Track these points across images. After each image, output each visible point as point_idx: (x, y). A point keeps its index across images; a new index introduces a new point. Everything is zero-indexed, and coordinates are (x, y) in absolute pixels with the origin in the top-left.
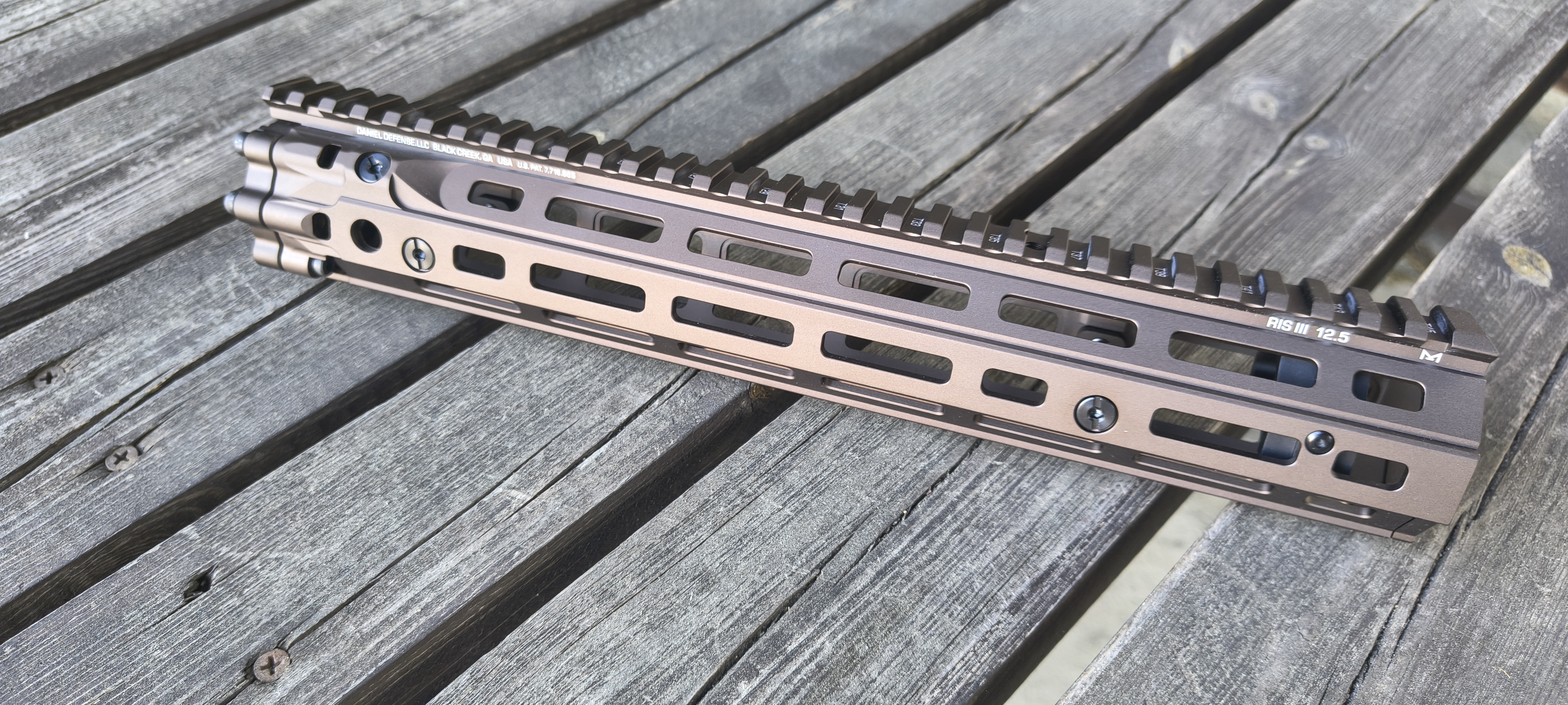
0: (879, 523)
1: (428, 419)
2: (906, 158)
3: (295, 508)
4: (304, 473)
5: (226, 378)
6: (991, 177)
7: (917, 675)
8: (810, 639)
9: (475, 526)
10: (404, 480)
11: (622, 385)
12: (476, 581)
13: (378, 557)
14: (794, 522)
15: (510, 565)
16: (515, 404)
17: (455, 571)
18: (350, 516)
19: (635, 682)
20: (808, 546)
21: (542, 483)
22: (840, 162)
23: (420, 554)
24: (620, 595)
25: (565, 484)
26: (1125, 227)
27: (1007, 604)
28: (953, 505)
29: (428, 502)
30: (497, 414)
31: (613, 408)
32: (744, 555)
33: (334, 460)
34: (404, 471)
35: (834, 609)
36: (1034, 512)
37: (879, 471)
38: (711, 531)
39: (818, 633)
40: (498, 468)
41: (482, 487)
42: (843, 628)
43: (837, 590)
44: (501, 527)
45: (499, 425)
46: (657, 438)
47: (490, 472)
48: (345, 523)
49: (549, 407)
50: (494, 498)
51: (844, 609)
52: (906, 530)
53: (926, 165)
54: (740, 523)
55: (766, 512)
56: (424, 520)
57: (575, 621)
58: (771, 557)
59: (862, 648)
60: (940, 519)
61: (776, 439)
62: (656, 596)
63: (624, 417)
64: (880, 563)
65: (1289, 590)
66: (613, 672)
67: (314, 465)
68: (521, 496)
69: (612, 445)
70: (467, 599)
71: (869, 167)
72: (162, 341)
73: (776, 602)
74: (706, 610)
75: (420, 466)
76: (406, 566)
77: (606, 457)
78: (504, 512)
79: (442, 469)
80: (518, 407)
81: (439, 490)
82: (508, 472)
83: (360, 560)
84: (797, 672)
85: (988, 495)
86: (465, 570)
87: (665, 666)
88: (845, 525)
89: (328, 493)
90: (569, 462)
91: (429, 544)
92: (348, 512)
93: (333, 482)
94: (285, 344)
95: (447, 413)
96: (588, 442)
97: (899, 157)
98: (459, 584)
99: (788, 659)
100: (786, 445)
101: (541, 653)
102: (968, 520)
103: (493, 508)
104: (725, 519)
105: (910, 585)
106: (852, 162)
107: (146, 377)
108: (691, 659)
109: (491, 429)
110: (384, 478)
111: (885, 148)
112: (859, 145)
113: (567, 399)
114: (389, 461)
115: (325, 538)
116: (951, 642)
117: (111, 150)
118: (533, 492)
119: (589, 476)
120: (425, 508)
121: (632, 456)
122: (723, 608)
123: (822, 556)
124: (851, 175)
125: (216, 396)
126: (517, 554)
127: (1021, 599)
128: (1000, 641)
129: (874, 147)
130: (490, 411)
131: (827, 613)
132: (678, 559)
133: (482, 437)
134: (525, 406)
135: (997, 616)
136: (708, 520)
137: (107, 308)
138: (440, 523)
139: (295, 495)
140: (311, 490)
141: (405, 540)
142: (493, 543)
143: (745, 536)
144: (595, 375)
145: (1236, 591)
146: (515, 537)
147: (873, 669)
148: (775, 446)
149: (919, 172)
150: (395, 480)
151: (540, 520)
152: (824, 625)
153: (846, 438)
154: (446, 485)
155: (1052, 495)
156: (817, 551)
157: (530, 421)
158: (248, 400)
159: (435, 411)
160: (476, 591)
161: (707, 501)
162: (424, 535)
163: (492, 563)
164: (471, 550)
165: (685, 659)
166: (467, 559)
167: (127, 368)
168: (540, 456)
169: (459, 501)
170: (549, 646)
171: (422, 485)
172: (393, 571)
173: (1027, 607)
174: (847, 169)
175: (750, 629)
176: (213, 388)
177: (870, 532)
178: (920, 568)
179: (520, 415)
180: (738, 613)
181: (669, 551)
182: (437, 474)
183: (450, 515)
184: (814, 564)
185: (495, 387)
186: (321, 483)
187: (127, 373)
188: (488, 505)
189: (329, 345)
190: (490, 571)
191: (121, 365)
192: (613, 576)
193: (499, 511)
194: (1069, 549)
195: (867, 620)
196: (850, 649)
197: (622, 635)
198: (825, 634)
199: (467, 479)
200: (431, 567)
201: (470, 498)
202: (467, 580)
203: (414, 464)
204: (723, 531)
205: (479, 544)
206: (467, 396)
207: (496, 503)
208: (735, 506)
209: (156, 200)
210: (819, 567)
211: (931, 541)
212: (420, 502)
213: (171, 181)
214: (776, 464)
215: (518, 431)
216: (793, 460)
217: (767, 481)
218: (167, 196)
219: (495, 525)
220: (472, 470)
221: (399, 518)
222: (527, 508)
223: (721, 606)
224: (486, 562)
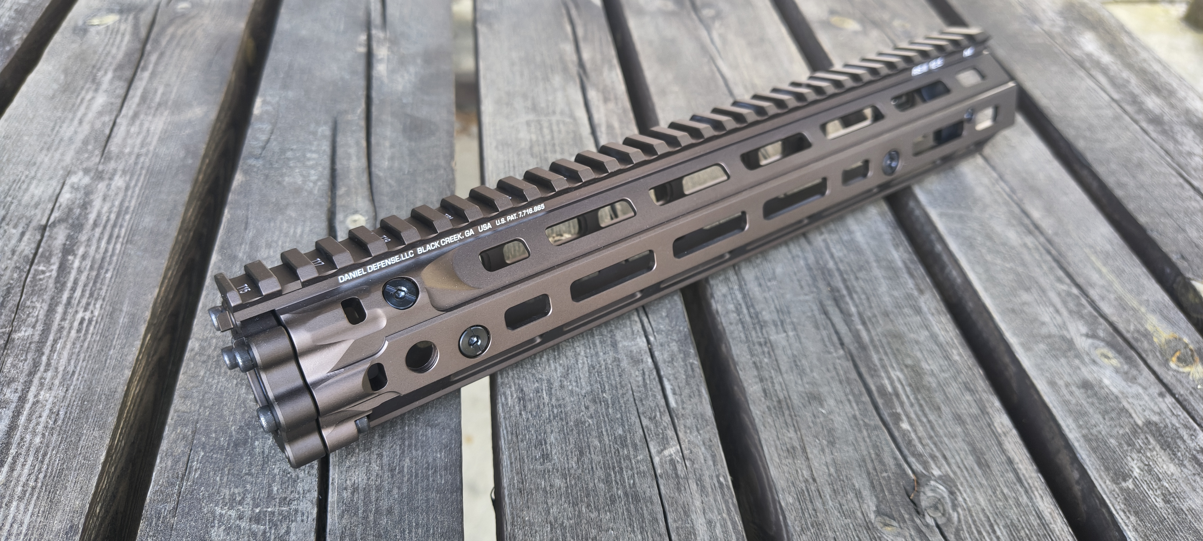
0: (830, 303)
1: (548, 465)
2: (558, 120)
6: (611, 106)
7: (939, 353)
8: (890, 378)
9: (679, 490)
10: (598, 510)
11: (620, 345)
12: (729, 514)
14: (803, 335)
15: (729, 488)
16: (583, 408)
17: (710, 522)
19: (869, 474)
20: (823, 340)
21: (671, 433)
22: (528, 142)
24: (796, 444)
25: (682, 422)
27: (916, 293)
28: (839, 269)
29: (632, 507)
30: (583, 423)
31: (636, 361)
32: (808, 370)
34: (588, 506)
35: (875, 358)
36: (864, 246)
37: (792, 281)
38: (779, 374)
39: (887, 372)
40: (636, 449)
41: (646, 468)
42: (890, 361)
43: (864, 347)
44: (691, 476)
45: (594, 427)
46: (682, 355)
47: (636, 456)
49: (604, 392)
50: (662, 466)
51: (878, 352)
52: (843, 296)
53: (572, 116)
54: (784, 359)
55: (784, 342)
56: (648, 516)
57: (801, 478)
58: (819, 360)
59: (909, 362)
60: (844, 280)
62: (810, 428)
63: (650, 360)
64: (856, 319)
66: (854, 481)
68: (672, 450)
69: (669, 380)
70: (740, 527)
71: (548, 136)
73: (854, 375)
74: (837, 410)
75: (592, 493)
77: (677, 389)
78: (679, 467)
79: (609, 482)
80: (587, 408)
81: (626, 494)
82: (645, 445)
84: (908, 397)
85: (841, 253)
86: (714, 516)
87: (865, 453)
88: (820, 317)
90: (663, 408)
91: (672, 525)
94: (365, 518)
95: (555, 451)
96: (656, 390)
97: (554, 121)
98: (724, 526)
99: (897, 395)
100: (740, 305)
101: (814, 510)
102: (852, 271)
103: (670, 472)
104: (775, 363)
105: (879, 318)
106: (534, 139)
108: (870, 437)
109: (594, 433)
110: (584, 521)
111: (538, 121)
112: (523, 128)
113: (605, 379)
114: (571, 509)
116: (927, 327)
118: (674, 442)
119: (685, 406)
120: (637, 511)
121: (687, 376)
122: (841, 402)
123: (835, 338)
127: (917, 286)
128: (936, 309)
129: (533, 124)
130: (577, 425)
131: (876, 360)
132: (789, 401)
133: (598, 442)
134: (590, 404)
135: (922, 300)
136: (770, 372)
141: (657, 539)
142: (702, 489)
143: (795, 361)
144: (597, 353)
145: (960, 217)
146: (707, 473)
147: (924, 365)
149: (576, 124)
150: (594, 516)
151: (701, 452)
152: (883, 366)
153: (757, 278)
154: (625, 487)
155: (859, 234)
156: (830, 339)
157: (607, 409)
159: (546, 457)
160: (738, 519)
161: (754, 363)
162: (662, 524)
163: (719, 498)
164: (698, 503)
165: (868, 440)
166: (704, 510)
168: (645, 422)
169: (647, 487)
170: (812, 502)
171: (613, 502)
173: (923, 287)
174: (539, 145)
175: (866, 398)
178: (871, 307)
179: (596, 410)
180: (851, 397)
181: (779, 402)
182: (610, 488)
183: (656, 499)
184: (839, 346)
185: (555, 411)
188: (666, 473)
189: (399, 488)
190: (726, 502)
192: (778, 438)
193: (675, 469)
195: (891, 347)
196: (906, 366)
197: (829, 461)
198: (890, 369)
199: (630, 472)
200: (695, 535)
201: (649, 480)
202: (724, 519)
203: (588, 495)
204: (783, 369)
205: (697, 496)
206: (549, 430)
207: (667, 466)
208: (769, 353)
209: (28, 529)
210: (842, 344)
211: (856, 292)
212: (628, 511)
213: (15, 503)
214: (751, 317)
215: (610, 421)
216: (754, 308)
217: (761, 329)
218: (34, 518)
219: (687, 478)
220: (624, 465)
221: (634, 532)
222: (686, 452)
223: (839, 402)
224: (715, 500)
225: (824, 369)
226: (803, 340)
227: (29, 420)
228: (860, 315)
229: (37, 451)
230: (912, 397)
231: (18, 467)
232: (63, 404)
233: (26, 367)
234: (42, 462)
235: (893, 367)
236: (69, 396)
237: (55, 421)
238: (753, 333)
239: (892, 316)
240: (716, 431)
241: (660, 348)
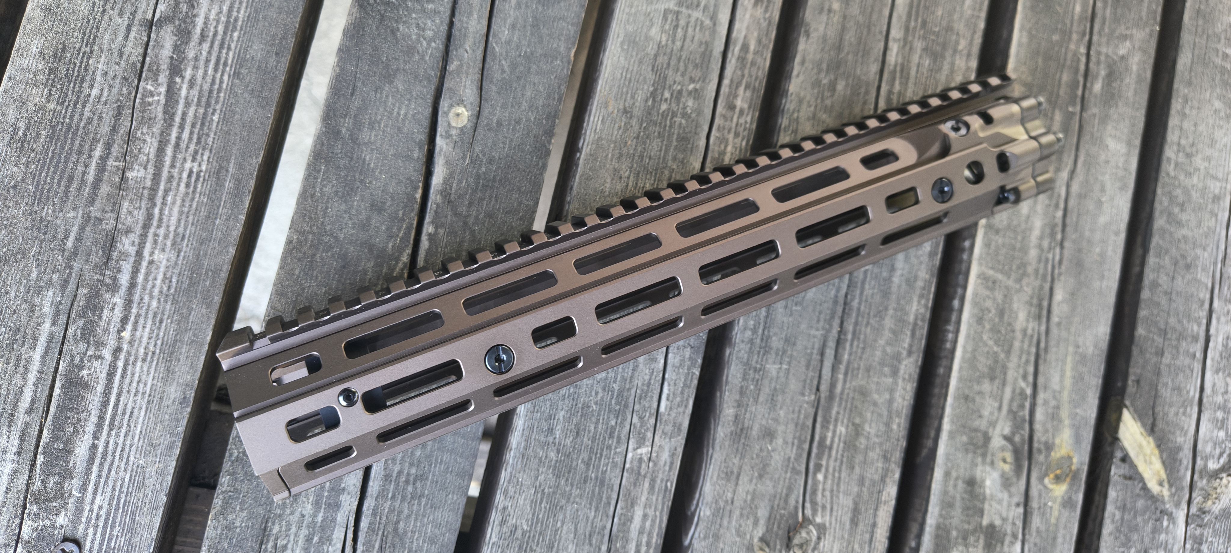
0: (831, 344)
1: (551, 439)
2: (697, 19)
3: (527, 544)
4: (512, 521)
5: (393, 497)
6: (760, 11)
7: (885, 418)
8: (834, 432)
9: (635, 484)
10: (572, 485)
12: (661, 512)
13: (599, 537)
14: (792, 371)
15: (671, 491)
16: (593, 394)
17: (645, 516)
18: (562, 526)
19: (772, 507)
20: (805, 381)
21: (649, 435)
22: (655, 47)
23: (620, 519)
24: (735, 470)
25: (662, 427)
26: (857, 23)
27: (905, 353)
28: (859, 309)
29: (597, 489)
30: (588, 407)
31: (652, 359)
32: (779, 406)
33: (521, 502)
34: (567, 480)
35: (835, 408)
36: (894, 289)
37: (814, 310)
38: (755, 403)
39: (836, 426)
40: (618, 442)
41: (619, 460)
42: (844, 416)
43: (831, 397)
44: (649, 475)
45: (596, 414)
46: (689, 363)
47: (616, 448)
48: (564, 532)
49: (615, 382)
50: (631, 462)
51: (840, 405)
52: (846, 340)
53: (714, 18)
54: (766, 390)
55: (774, 373)
56: (604, 499)
57: (724, 498)
58: (792, 399)
59: (857, 421)
60: (856, 324)
61: (752, 322)
62: (752, 458)
63: (662, 361)
64: (842, 368)
65: (1014, 268)
66: (759, 511)
67: (512, 513)
68: (644, 451)
69: (669, 385)
70: (664, 525)
71: (678, 44)
72: (317, 504)
73: (810, 423)
74: (780, 449)
75: (573, 471)
76: (618, 531)
77: (671, 395)
78: (644, 466)
79: (588, 465)
80: (597, 394)
81: (597, 478)
82: (626, 441)
83: (591, 545)
84: (837, 452)
85: (871, 291)
86: (651, 512)
87: (779, 491)
88: (816, 357)
89: (537, 523)
90: (654, 411)
92: (559, 524)
93: (533, 515)
95: (559, 427)
96: (654, 392)
97: (693, 20)
98: (653, 521)
99: (831, 448)
100: (759, 324)
101: (720, 525)
102: (869, 314)
103: (635, 468)
104: (757, 392)
105: (861, 371)
106: (664, 43)
107: (338, 535)
108: (790, 479)
109: (594, 419)
110: (559, 492)
111: (678, 13)
112: (658, 21)
113: (620, 370)
114: (554, 480)
115: (561, 547)
116: (891, 391)
117: (35, 366)
118: (649, 443)
119: (671, 413)
120: (599, 493)
121: (684, 385)
123: (815, 382)
124: (670, 59)
125: (400, 512)
126: (669, 484)
127: (911, 346)
129: (670, 17)
130: (583, 408)
131: (834, 412)
132: (749, 431)
133: (592, 428)
134: (600, 391)
135: (904, 363)
136: (749, 399)
137: (242, 510)
138: (615, 496)
139: (520, 536)
140: (525, 527)
141: (604, 518)
142: (652, 488)
143: (773, 395)
145: (994, 282)
146: (660, 475)
147: (867, 427)
148: (755, 328)
149: (714, 32)
150: (567, 489)
151: (665, 456)
152: (836, 420)
154: (598, 472)
155: (898, 273)
156: (811, 381)
157: (611, 399)
158: (424, 501)
159: (551, 431)
160: (665, 517)
161: (742, 387)
162: (612, 509)
163: (660, 498)
164: (643, 499)
165: (787, 481)
166: (646, 505)
167: (316, 539)
168: (635, 420)
169: (613, 476)
170: (721, 519)
171: (585, 482)
172: (614, 538)
173: (914, 349)
174: (665, 54)
175: (806, 446)
176: (391, 510)
177: (830, 353)
178: (861, 358)
179: (602, 398)
180: (796, 441)
181: (742, 430)
182: (587, 470)
183: (616, 488)
184: (814, 390)
186: (527, 520)
187: (321, 542)
188: (632, 469)
190: (663, 503)
191: (309, 540)
192: (725, 460)
193: (640, 467)
194: (919, 302)
195: (852, 404)
196: (853, 424)
197: (751, 490)
198: (839, 424)
199: (607, 461)
200: (631, 522)
201: (618, 471)
202: (656, 516)
203: (569, 472)
204: (761, 399)
205: (645, 492)
206: (560, 407)
207: (635, 463)
208: (758, 381)
209: (151, 391)
210: (818, 389)
211: (859, 338)
212: (593, 492)
213: (139, 364)
214: (762, 339)
215: (610, 411)
216: (769, 332)
217: (764, 355)
218: (155, 382)
219: (645, 477)
220: (604, 453)
221: (590, 509)
222: (654, 455)
223: (786, 442)
224: (657, 500)
225: (791, 408)
226: (791, 377)
227: (146, 280)
228: (849, 363)
229: (155, 316)
230: (840, 452)
231: (140, 328)
232: (174, 271)
233: (140, 216)
234: (159, 328)
235: (842, 422)
236: (180, 262)
237: (169, 288)
238: (756, 357)
239: (872, 373)
240: (683, 442)
241: (675, 351)
